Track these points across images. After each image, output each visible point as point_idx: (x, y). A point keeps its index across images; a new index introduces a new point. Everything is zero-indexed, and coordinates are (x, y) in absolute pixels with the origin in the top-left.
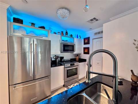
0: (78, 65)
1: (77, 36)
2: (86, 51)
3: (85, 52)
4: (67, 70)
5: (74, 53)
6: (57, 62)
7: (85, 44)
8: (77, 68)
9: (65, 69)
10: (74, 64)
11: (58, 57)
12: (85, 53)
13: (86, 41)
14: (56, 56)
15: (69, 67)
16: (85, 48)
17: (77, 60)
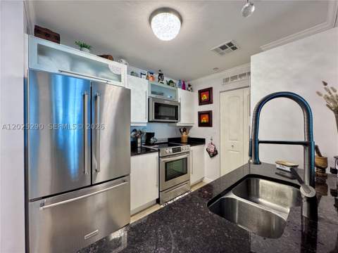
0: (188, 152)
1: (184, 84)
2: (204, 120)
3: (202, 121)
4: (166, 163)
5: (178, 124)
6: (139, 145)
7: (201, 103)
8: (186, 158)
9: (162, 160)
10: (179, 150)
11: (141, 133)
12: (201, 124)
13: (205, 97)
14: (135, 130)
15: (169, 156)
16: (201, 114)
17: (185, 140)
